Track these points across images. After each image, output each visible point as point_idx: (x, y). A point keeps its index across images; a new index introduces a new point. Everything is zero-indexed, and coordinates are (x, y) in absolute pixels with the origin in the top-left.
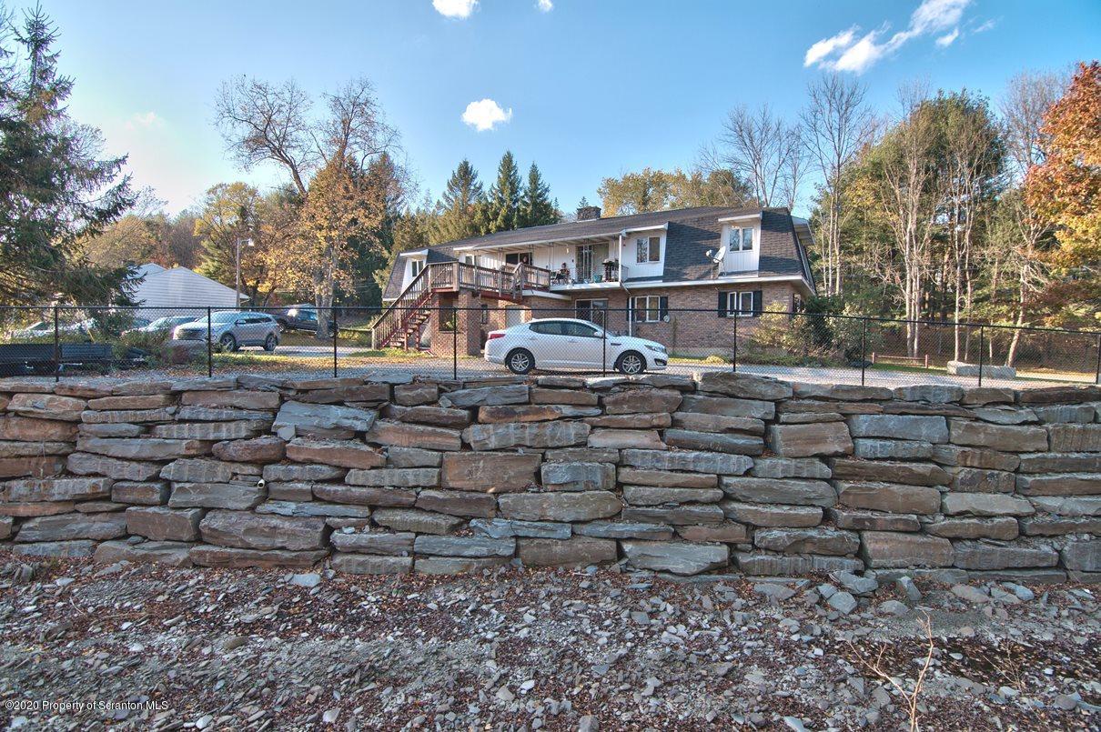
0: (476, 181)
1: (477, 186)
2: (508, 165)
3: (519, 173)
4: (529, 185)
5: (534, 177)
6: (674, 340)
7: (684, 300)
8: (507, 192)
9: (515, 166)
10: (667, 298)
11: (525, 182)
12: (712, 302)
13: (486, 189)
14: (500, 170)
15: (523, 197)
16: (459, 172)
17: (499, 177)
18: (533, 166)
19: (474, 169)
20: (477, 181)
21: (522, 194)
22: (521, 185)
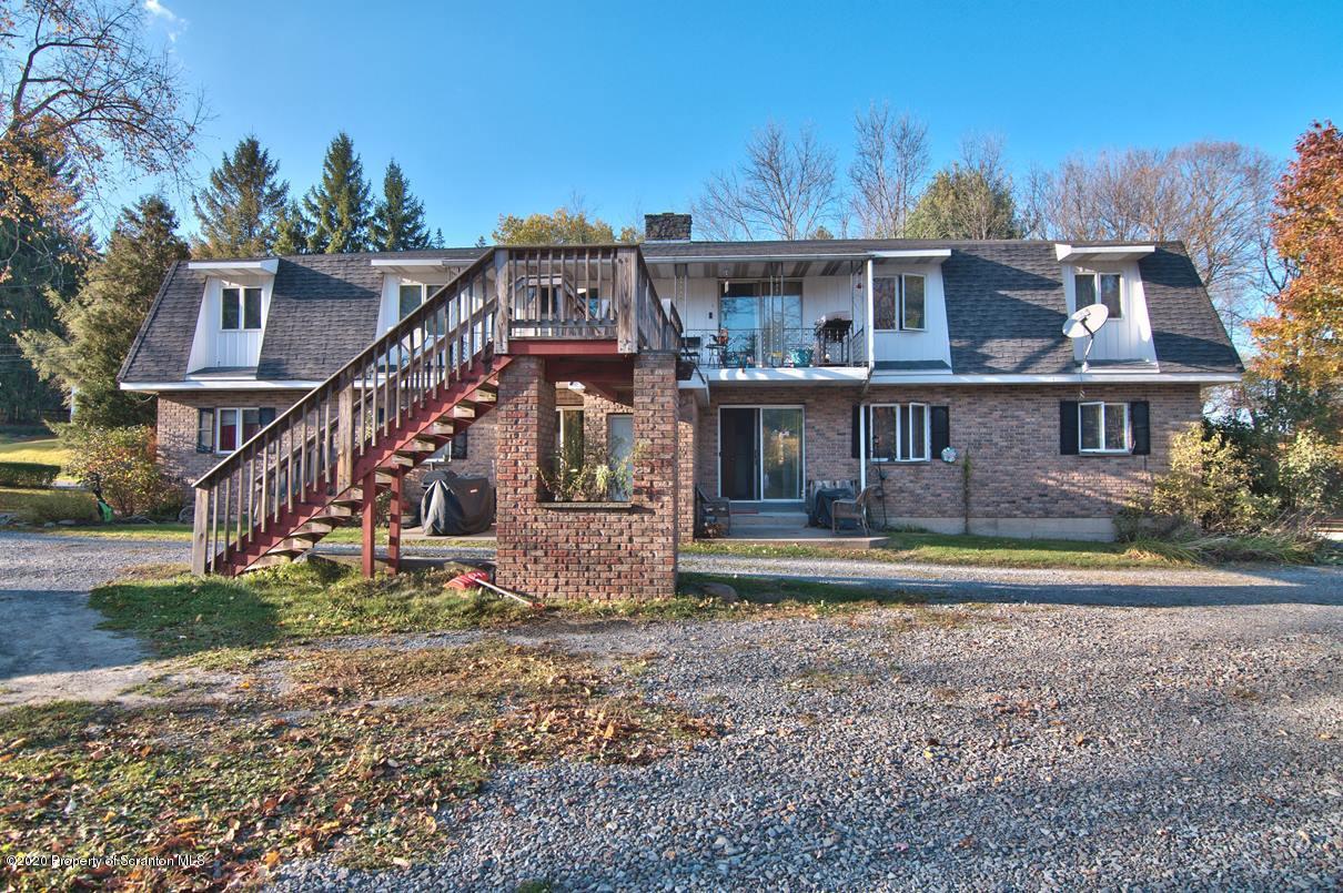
0: (274, 178)
1: (278, 187)
2: (342, 158)
3: (365, 178)
4: (385, 199)
5: (395, 185)
6: (966, 501)
7: (985, 415)
8: (342, 206)
9: (357, 162)
10: (946, 409)
11: (378, 195)
12: (1044, 422)
13: (296, 195)
14: (327, 164)
15: (373, 218)
16: (239, 157)
17: (326, 177)
18: (392, 166)
19: (270, 157)
20: (277, 180)
21: (372, 212)
22: (369, 198)
